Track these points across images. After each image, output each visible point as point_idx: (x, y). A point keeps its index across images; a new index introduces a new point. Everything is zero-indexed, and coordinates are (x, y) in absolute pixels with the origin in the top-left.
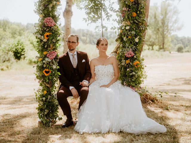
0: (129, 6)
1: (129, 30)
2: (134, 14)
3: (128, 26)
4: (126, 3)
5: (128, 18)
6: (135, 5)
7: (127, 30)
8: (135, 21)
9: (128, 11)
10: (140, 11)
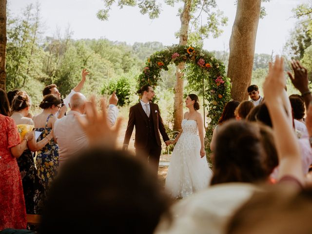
0: (216, 89)
1: (216, 110)
2: (220, 96)
3: (215, 105)
4: (213, 86)
5: (215, 99)
6: (221, 88)
7: (214, 109)
8: (221, 102)
9: (215, 93)
10: (225, 93)
